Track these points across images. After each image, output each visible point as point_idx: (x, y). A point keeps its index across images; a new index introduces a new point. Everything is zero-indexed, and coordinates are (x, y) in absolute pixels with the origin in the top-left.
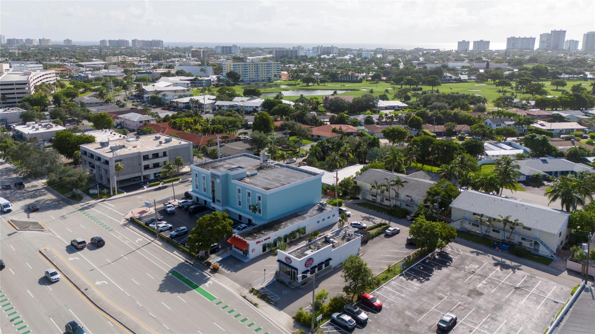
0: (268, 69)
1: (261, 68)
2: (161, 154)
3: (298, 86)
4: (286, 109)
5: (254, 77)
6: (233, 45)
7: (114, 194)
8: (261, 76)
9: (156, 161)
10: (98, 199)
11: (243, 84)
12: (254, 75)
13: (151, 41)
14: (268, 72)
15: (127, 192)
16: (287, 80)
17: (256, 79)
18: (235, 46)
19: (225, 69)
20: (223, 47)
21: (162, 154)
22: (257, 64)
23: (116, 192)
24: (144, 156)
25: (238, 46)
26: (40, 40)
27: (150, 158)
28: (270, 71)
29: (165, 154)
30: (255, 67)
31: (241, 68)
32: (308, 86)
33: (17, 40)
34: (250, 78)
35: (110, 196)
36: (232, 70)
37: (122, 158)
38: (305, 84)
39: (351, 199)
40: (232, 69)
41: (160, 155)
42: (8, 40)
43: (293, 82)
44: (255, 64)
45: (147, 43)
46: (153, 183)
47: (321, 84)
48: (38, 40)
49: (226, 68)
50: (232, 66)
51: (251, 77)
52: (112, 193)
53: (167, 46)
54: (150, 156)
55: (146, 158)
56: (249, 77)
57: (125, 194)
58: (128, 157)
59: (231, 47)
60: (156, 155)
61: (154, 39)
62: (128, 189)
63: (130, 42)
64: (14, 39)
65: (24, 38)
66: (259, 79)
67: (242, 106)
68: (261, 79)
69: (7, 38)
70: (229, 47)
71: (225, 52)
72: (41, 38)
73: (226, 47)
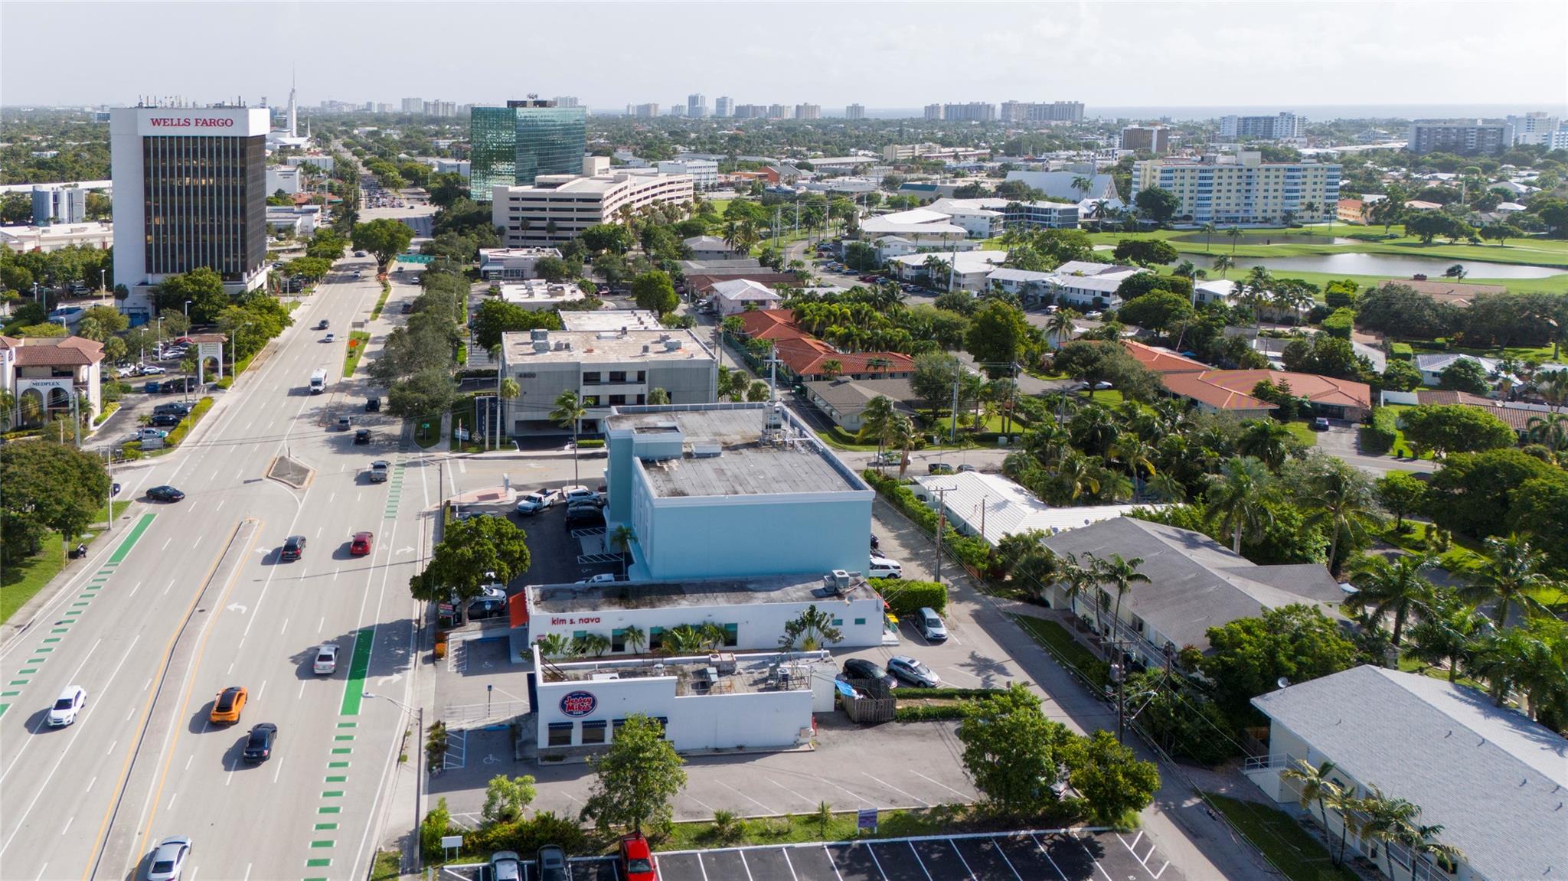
0: (1289, 184)
1: (1263, 180)
2: (632, 376)
3: (1386, 245)
4: (1167, 306)
5: (1233, 207)
6: (1283, 114)
7: (492, 448)
8: (1260, 207)
9: (617, 390)
10: (458, 452)
11: (1190, 226)
12: (1233, 201)
13: (1052, 106)
14: (1290, 194)
15: (523, 449)
16: (1362, 220)
17: (1241, 214)
18: (1287, 117)
19: (1137, 183)
20: (1246, 119)
21: (635, 377)
22: (1249, 170)
23: (498, 445)
24: (585, 374)
25: (1298, 114)
26: (798, 107)
27: (602, 380)
28: (1297, 191)
29: (641, 378)
30: (1240, 177)
31: (1187, 181)
32: (1427, 243)
33: (755, 108)
34: (1217, 211)
35: (482, 450)
36: (1157, 184)
37: (535, 370)
38: (1416, 239)
39: (1020, 598)
40: (1157, 182)
41: (628, 377)
42: (739, 109)
43: (1379, 230)
44: (1240, 170)
45: (1041, 109)
46: (588, 442)
47: (1484, 242)
48: (794, 108)
49: (1142, 180)
50: (1158, 174)
51: (1223, 207)
52: (487, 445)
53: (1093, 118)
54: (605, 377)
55: (592, 378)
56: (1214, 207)
57: (517, 452)
58: (551, 369)
59: (1271, 119)
60: (618, 377)
61: (1060, 100)
62: (527, 443)
63: (999, 108)
64: (748, 107)
65: (769, 104)
66: (1252, 214)
67: (1061, 288)
68: (1260, 215)
69: (737, 103)
70: (1265, 118)
71: (1250, 132)
72: (802, 104)
73: (1257, 119)
